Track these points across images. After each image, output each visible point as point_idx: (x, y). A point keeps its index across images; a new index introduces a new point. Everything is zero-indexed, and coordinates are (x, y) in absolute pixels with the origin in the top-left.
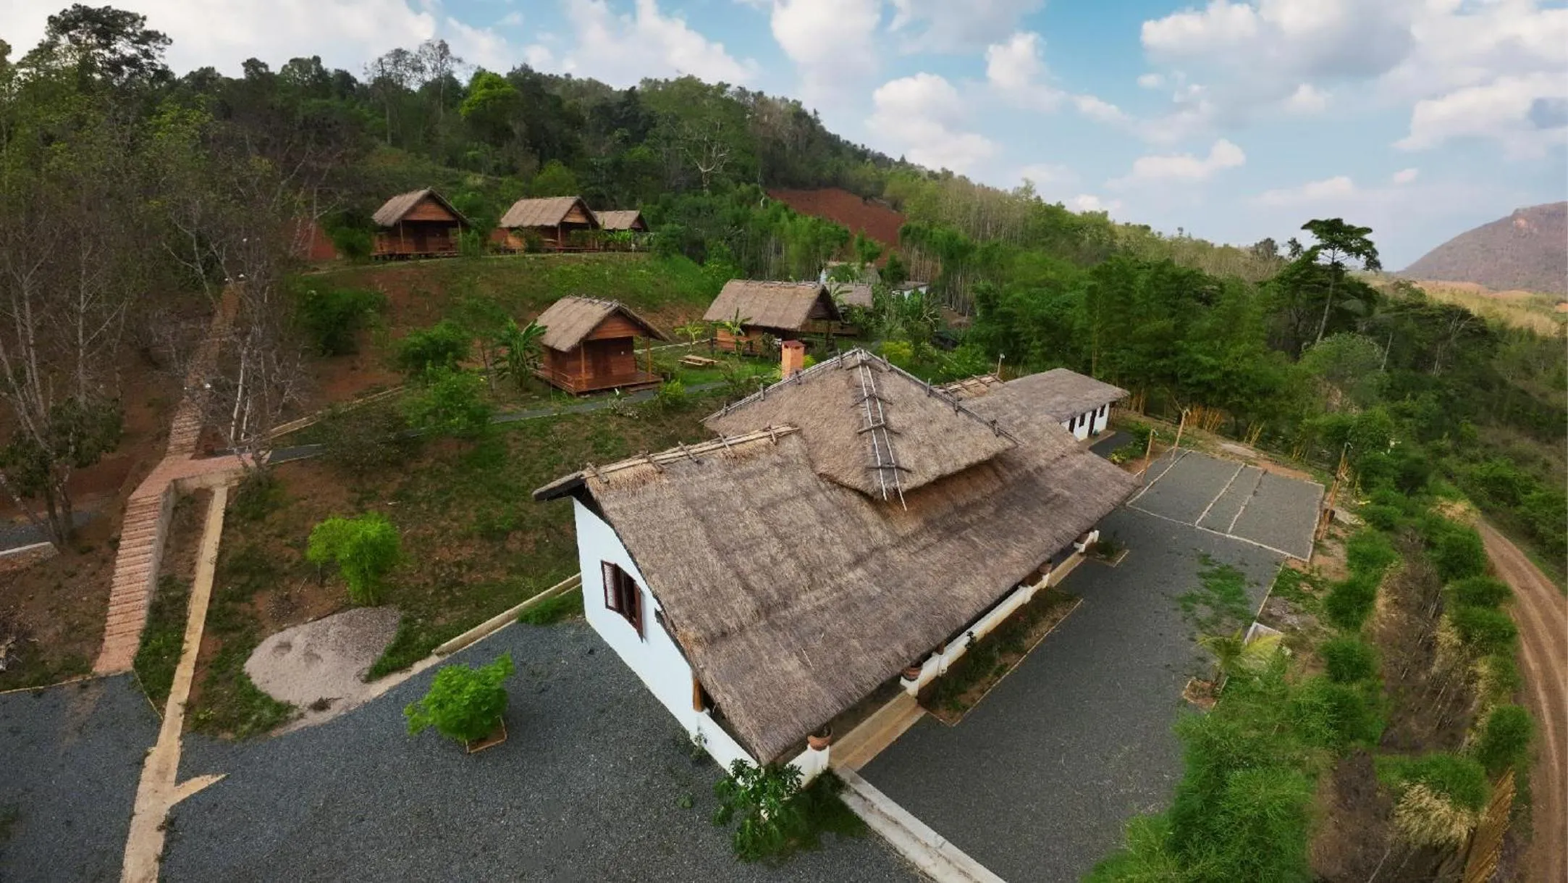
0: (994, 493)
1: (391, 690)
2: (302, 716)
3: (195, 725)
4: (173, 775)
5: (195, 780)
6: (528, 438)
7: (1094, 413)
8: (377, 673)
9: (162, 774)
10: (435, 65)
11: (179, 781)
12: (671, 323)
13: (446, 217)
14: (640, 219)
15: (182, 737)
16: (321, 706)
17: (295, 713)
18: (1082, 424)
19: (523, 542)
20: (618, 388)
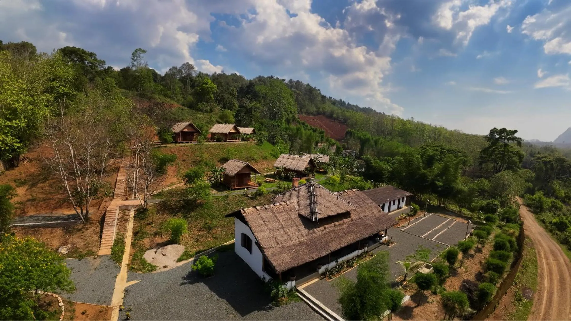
0: (348, 222)
1: (184, 264)
2: (160, 269)
3: (131, 269)
4: (126, 280)
5: (131, 282)
6: (219, 201)
7: (399, 200)
8: (179, 260)
9: (122, 280)
10: (186, 71)
11: (127, 281)
12: (262, 166)
13: (193, 131)
14: (254, 131)
15: (127, 272)
16: (165, 267)
17: (158, 268)
18: (394, 204)
19: (217, 231)
20: (246, 188)
